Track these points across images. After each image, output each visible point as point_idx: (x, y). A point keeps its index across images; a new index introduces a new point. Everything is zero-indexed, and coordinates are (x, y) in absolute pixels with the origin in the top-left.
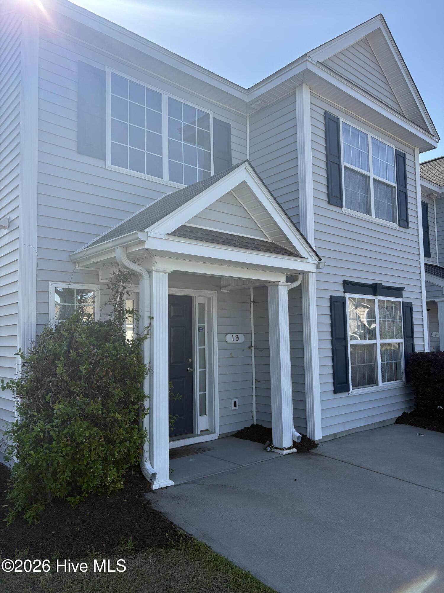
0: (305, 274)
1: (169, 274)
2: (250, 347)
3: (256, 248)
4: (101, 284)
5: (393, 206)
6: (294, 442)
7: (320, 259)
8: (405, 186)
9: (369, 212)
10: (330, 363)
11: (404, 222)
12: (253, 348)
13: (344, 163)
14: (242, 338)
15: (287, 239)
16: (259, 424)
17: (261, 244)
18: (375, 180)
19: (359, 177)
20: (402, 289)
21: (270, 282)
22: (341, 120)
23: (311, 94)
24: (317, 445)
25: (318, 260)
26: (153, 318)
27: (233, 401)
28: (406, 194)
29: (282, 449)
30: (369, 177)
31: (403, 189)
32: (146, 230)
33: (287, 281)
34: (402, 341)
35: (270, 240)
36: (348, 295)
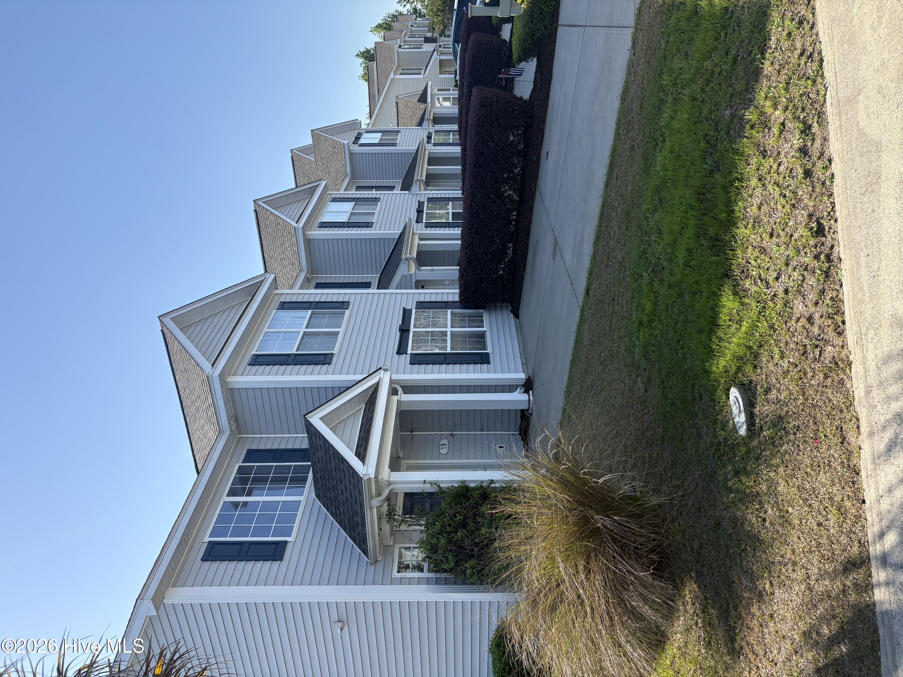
0: (392, 382)
1: (392, 471)
2: (452, 435)
3: (372, 412)
4: (394, 543)
5: (329, 314)
6: (524, 392)
7: (381, 368)
8: (311, 302)
9: (337, 333)
10: (465, 366)
11: (344, 305)
12: (453, 433)
13: (294, 351)
14: (444, 441)
15: (362, 392)
16: (518, 429)
17: (367, 410)
18: (307, 328)
19: (304, 340)
20: (404, 309)
21: (397, 408)
22: (254, 352)
23: (234, 375)
24: (529, 377)
25: (381, 370)
26: (425, 481)
27: (498, 449)
28: (317, 302)
29: (529, 400)
30: (304, 332)
31: (313, 305)
32: (362, 476)
33: (397, 395)
34: (449, 311)
35: (364, 406)
36: (409, 351)
